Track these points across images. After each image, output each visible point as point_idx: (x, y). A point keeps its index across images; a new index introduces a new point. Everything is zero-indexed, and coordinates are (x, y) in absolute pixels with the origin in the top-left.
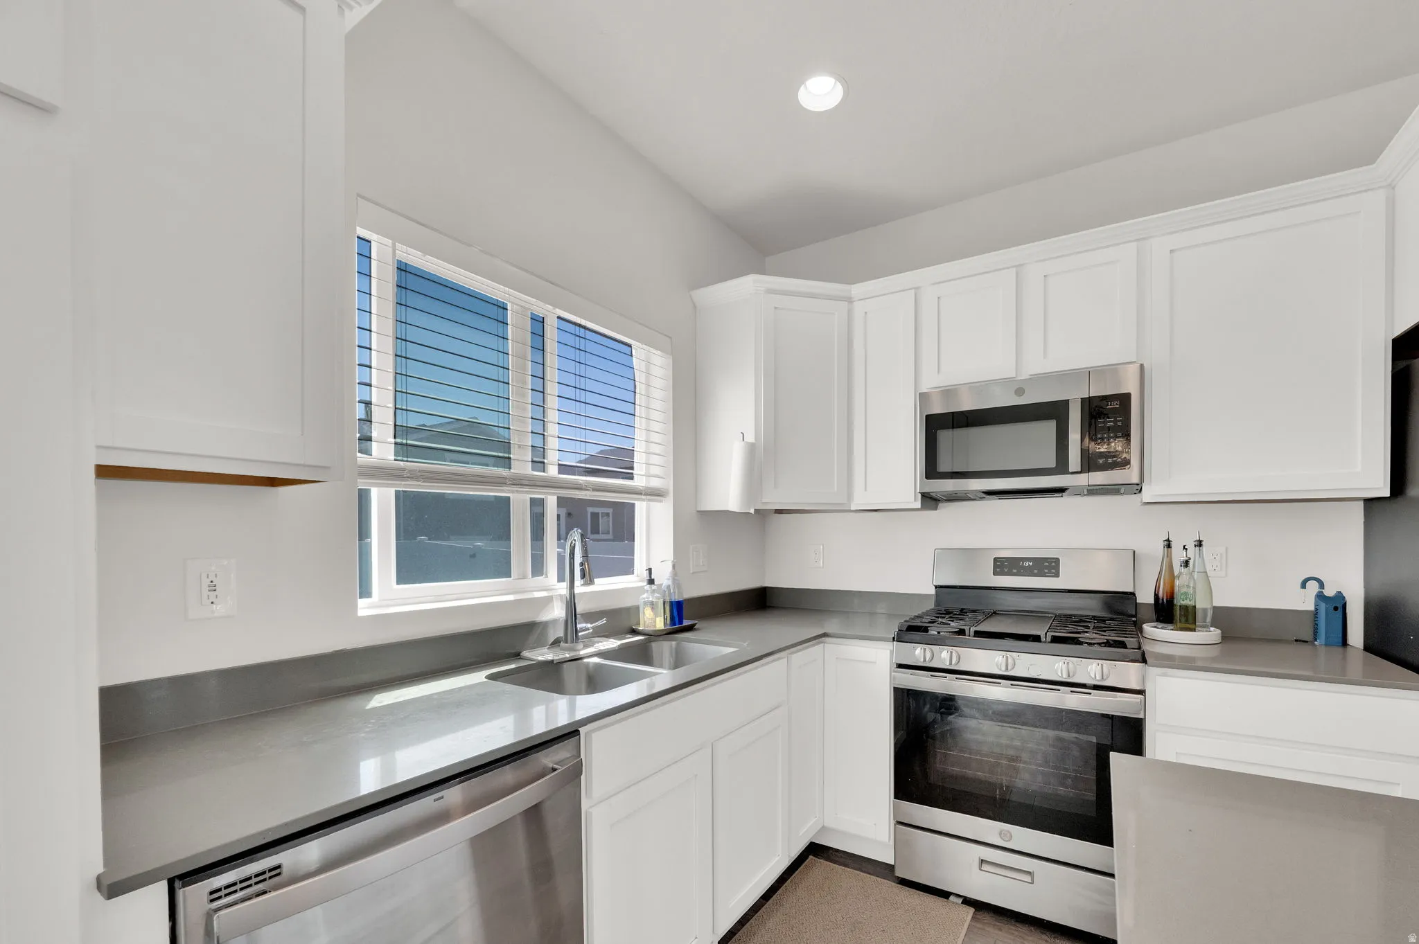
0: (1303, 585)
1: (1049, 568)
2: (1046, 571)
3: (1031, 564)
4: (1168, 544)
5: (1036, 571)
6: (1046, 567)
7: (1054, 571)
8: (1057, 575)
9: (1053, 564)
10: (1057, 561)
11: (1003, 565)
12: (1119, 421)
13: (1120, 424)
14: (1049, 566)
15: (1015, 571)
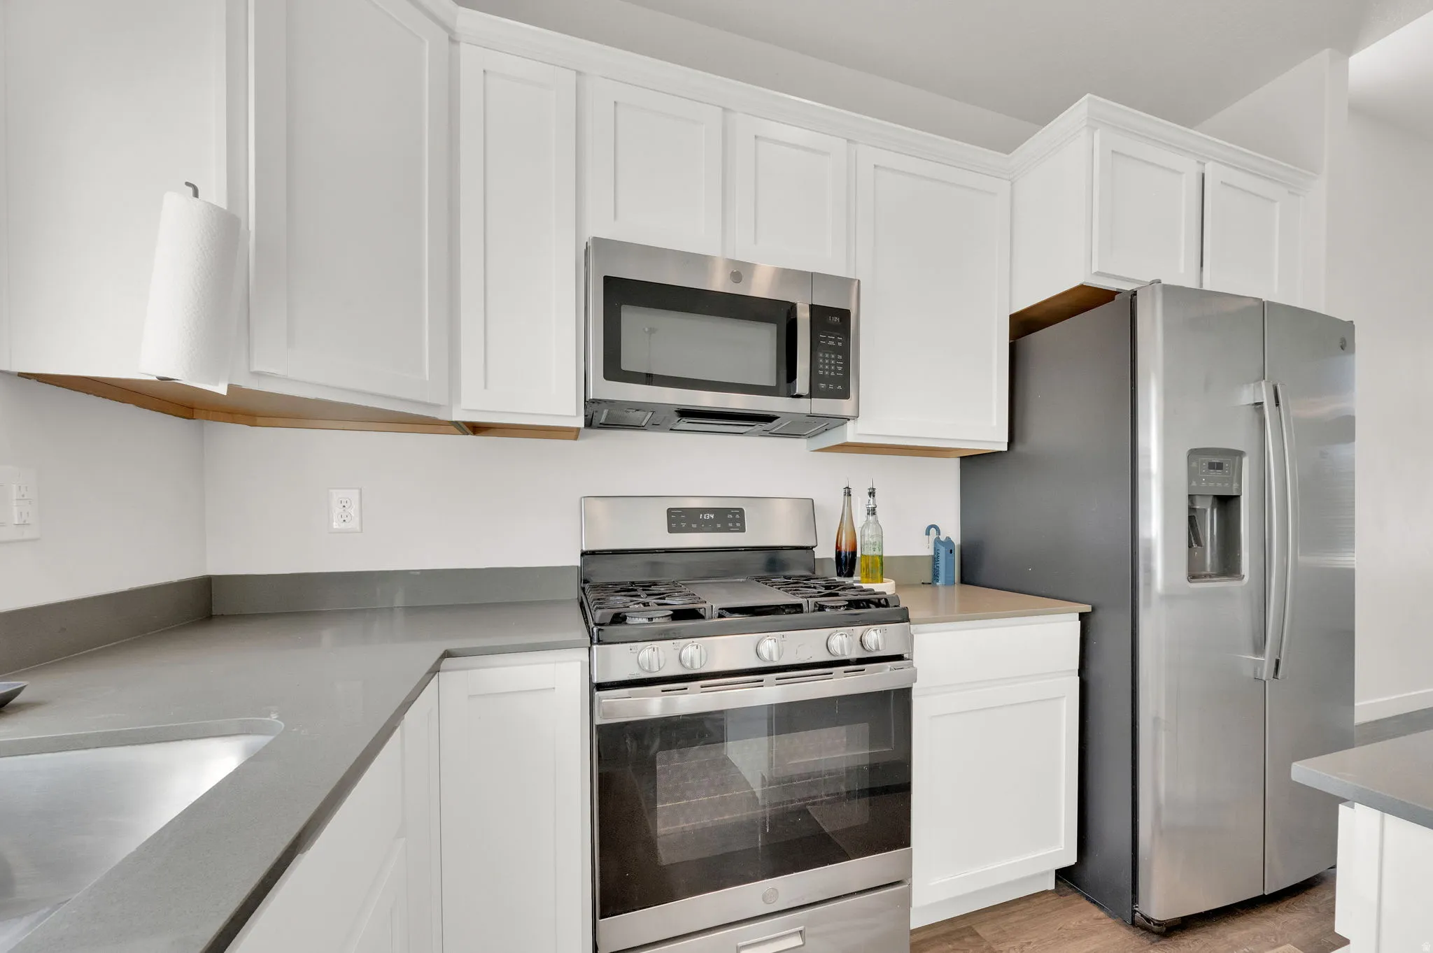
0: (928, 533)
1: (734, 521)
2: (730, 525)
3: (712, 516)
4: (848, 492)
5: (719, 526)
6: (731, 520)
7: (738, 524)
8: (742, 529)
9: (737, 516)
10: (741, 511)
11: (680, 519)
12: (840, 341)
13: (840, 344)
14: (729, 518)
15: (694, 526)
